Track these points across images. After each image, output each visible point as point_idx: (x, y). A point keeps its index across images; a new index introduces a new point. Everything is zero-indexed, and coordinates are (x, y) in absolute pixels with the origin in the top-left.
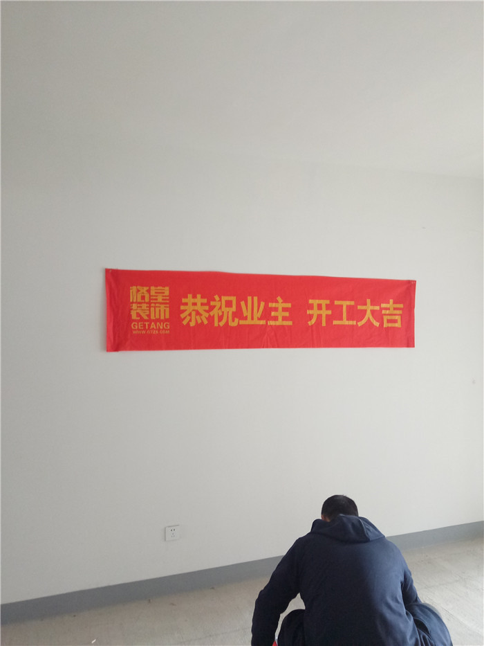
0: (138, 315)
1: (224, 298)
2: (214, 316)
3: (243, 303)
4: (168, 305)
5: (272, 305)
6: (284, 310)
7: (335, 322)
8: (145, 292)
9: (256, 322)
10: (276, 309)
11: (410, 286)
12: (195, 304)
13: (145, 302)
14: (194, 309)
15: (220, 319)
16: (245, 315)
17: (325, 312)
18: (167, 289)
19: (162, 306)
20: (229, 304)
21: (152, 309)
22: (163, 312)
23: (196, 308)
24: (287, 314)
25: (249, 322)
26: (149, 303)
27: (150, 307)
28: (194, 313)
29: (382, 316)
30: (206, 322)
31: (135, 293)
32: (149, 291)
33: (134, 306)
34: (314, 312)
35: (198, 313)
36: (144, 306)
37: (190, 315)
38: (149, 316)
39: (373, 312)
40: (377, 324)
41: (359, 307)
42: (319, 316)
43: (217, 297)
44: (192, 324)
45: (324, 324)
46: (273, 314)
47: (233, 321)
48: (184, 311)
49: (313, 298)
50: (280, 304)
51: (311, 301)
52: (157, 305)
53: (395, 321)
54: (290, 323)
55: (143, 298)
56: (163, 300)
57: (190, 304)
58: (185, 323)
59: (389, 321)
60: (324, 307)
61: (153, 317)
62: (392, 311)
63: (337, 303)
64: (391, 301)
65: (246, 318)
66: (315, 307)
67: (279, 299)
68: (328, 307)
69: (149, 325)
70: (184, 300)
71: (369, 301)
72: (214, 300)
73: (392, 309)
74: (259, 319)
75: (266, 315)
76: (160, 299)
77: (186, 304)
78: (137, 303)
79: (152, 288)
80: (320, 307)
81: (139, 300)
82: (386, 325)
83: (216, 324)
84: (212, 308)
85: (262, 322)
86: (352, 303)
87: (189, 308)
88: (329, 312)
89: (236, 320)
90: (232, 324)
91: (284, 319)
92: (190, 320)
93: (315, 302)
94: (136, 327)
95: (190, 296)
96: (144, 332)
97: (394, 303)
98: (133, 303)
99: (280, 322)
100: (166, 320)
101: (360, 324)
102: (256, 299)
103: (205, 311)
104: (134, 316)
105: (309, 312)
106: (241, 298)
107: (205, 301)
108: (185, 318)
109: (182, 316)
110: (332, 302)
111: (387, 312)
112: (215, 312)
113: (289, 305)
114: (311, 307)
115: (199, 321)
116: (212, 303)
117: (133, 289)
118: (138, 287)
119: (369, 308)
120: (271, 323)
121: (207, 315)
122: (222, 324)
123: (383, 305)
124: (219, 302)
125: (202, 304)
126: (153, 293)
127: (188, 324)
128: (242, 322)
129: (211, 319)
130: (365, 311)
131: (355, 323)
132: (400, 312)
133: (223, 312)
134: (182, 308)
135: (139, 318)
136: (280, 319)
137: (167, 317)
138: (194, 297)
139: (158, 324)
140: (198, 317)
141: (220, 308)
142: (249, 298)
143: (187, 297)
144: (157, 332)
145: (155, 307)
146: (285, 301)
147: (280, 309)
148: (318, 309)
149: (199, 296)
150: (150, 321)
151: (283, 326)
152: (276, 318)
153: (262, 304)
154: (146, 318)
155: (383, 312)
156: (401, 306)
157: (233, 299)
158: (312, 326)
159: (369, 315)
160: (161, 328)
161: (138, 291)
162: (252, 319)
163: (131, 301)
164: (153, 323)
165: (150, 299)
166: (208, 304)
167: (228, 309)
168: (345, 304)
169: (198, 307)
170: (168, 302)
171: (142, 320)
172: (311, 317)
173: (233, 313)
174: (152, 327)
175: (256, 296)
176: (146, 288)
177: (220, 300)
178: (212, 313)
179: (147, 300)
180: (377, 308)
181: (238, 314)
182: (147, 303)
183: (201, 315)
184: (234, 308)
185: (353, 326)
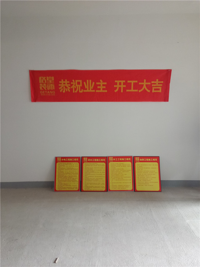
0: (43, 88)
1: (77, 81)
2: (73, 88)
3: (85, 83)
4: (54, 84)
5: (97, 83)
6: (103, 85)
7: (127, 91)
8: (45, 79)
9: (91, 91)
10: (100, 85)
11: (168, 73)
12: (64, 84)
13: (45, 83)
14: (64, 85)
15: (75, 89)
16: (86, 88)
17: (122, 86)
18: (53, 77)
19: (52, 85)
20: (79, 83)
21: (48, 86)
22: (52, 87)
23: (65, 85)
24: (105, 87)
25: (88, 91)
26: (47, 83)
27: (47, 85)
28: (64, 87)
29: (152, 87)
30: (69, 91)
31: (41, 79)
32: (46, 79)
33: (41, 85)
34: (118, 86)
35: (66, 87)
36: (45, 85)
37: (63, 88)
38: (47, 88)
39: (146, 85)
40: (149, 91)
41: (140, 83)
42: (120, 88)
43: (73, 81)
44: (64, 92)
45: (122, 91)
46: (98, 87)
47: (81, 90)
48: (60, 86)
49: (117, 80)
50: (102, 83)
51: (116, 81)
52: (50, 84)
53: (159, 89)
54: (106, 91)
55: (44, 81)
56: (52, 82)
57: (63, 84)
58: (61, 91)
59: (155, 90)
60: (122, 84)
61: (48, 89)
62: (157, 85)
63: (128, 82)
64: (157, 80)
65: (86, 89)
66: (118, 84)
67: (101, 81)
68: (124, 84)
69: (47, 92)
70: (60, 82)
71: (145, 80)
72: (73, 82)
73: (157, 84)
74: (92, 89)
75: (95, 87)
76: (50, 82)
77: (61, 84)
78: (42, 83)
79: (47, 77)
80: (120, 84)
81: (43, 82)
82: (153, 91)
83: (74, 92)
84: (72, 85)
85: (94, 91)
86: (136, 82)
87: (62, 85)
88: (125, 86)
89: (82, 90)
90: (80, 92)
91: (103, 89)
92: (63, 90)
93: (118, 82)
94: (42, 93)
95: (62, 80)
96: (45, 95)
97: (159, 81)
98: (40, 83)
99: (101, 91)
100: (53, 90)
101: (140, 91)
102: (90, 81)
103: (69, 86)
104: (41, 89)
105: (115, 86)
106: (84, 80)
107: (69, 82)
108: (61, 89)
109: (60, 88)
110: (126, 81)
111: (155, 85)
112: (73, 87)
113: (106, 83)
114: (116, 84)
115: (67, 91)
116: (72, 83)
117: (40, 78)
118: (42, 77)
119: (145, 83)
120: (97, 91)
121: (70, 88)
122: (76, 92)
123: (153, 82)
124: (75, 83)
125: (68, 84)
126: (47, 79)
127: (62, 92)
128: (85, 91)
129: (71, 90)
130: (143, 85)
131: (137, 91)
132: (161, 85)
133: (76, 87)
134: (60, 85)
135: (43, 89)
136: (101, 89)
137: (54, 89)
138: (64, 80)
139: (50, 92)
140: (66, 89)
141: (75, 85)
142: (88, 81)
143: (61, 81)
144: (50, 95)
145: (49, 85)
146: (103, 82)
147: (101, 85)
148: (120, 85)
149: (66, 80)
150: (47, 90)
151: (103, 93)
152: (100, 89)
153: (93, 83)
154: (45, 89)
155: (153, 85)
156: (162, 82)
157: (81, 81)
158: (116, 92)
159: (145, 87)
160: (52, 93)
161: (42, 78)
162: (89, 89)
163: (40, 82)
164: (48, 91)
165: (47, 82)
166: (70, 83)
167: (78, 85)
168: (133, 82)
169: (66, 85)
170: (54, 83)
171: (44, 90)
172: (116, 88)
173: (81, 87)
174: (48, 93)
175: (90, 79)
176: (45, 77)
177: (75, 82)
178: (72, 87)
179: (46, 82)
180: (149, 83)
181: (83, 87)
182: (46, 83)
183: (67, 88)
184: (81, 85)
185: (136, 92)
